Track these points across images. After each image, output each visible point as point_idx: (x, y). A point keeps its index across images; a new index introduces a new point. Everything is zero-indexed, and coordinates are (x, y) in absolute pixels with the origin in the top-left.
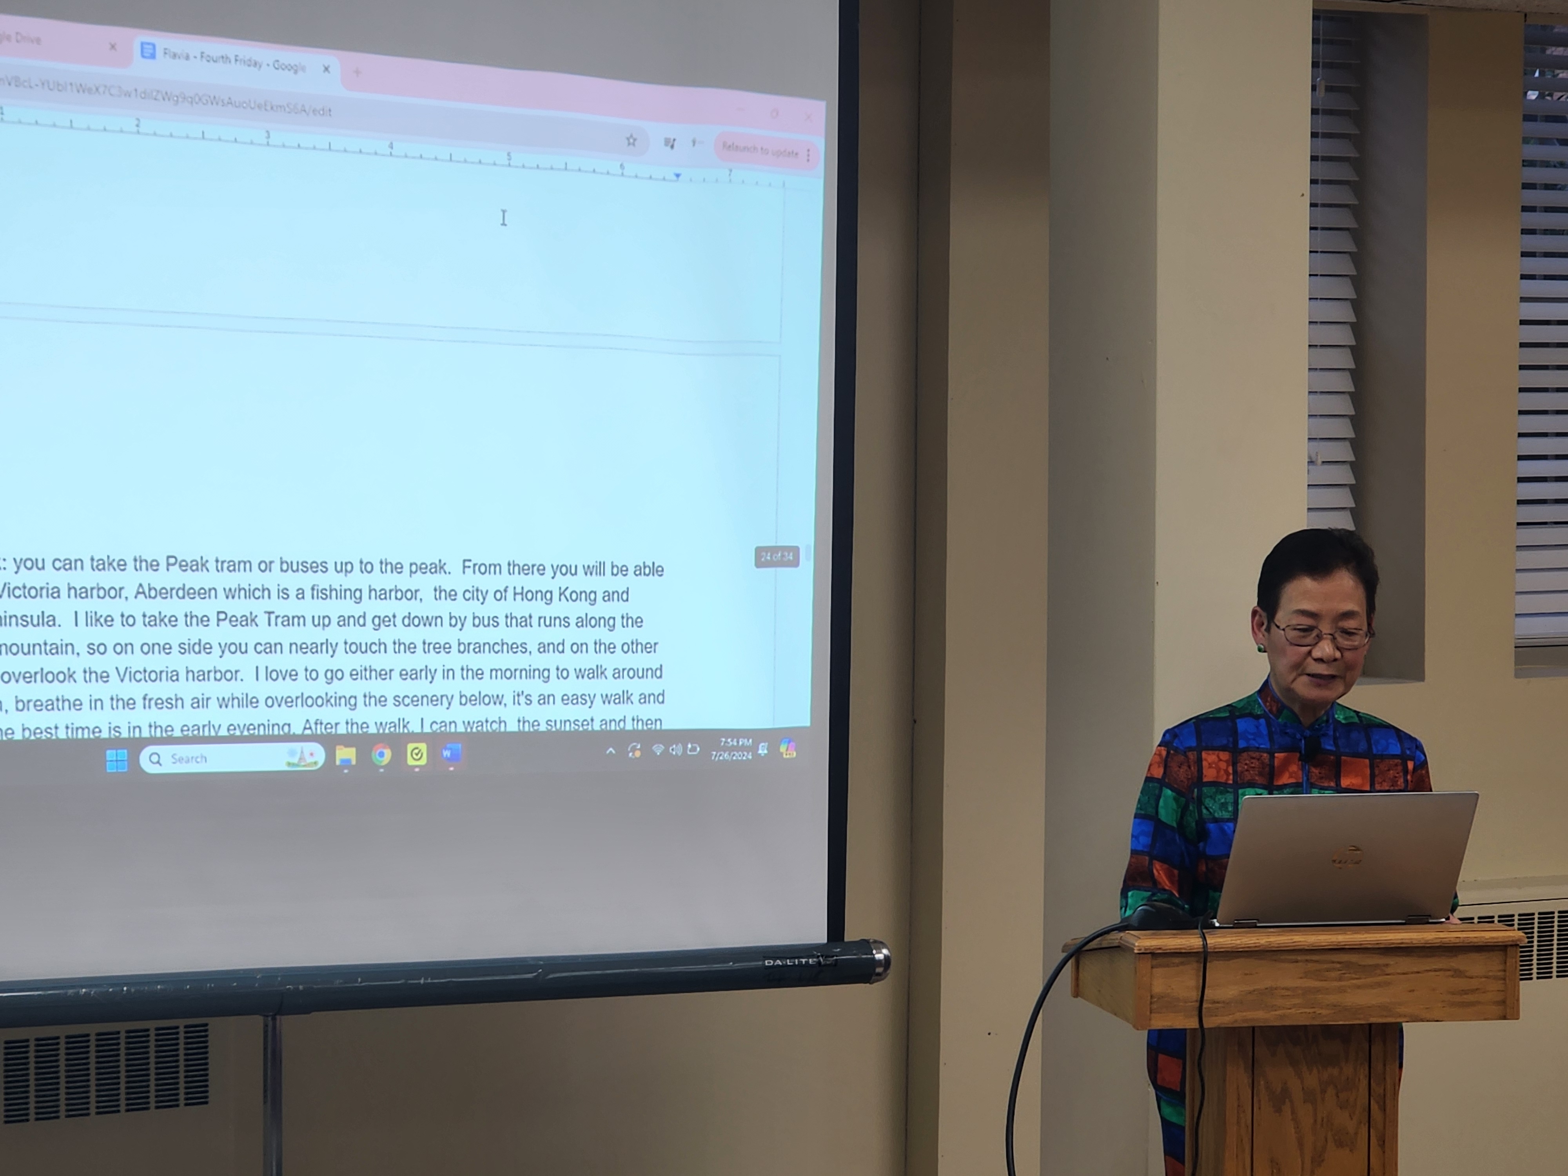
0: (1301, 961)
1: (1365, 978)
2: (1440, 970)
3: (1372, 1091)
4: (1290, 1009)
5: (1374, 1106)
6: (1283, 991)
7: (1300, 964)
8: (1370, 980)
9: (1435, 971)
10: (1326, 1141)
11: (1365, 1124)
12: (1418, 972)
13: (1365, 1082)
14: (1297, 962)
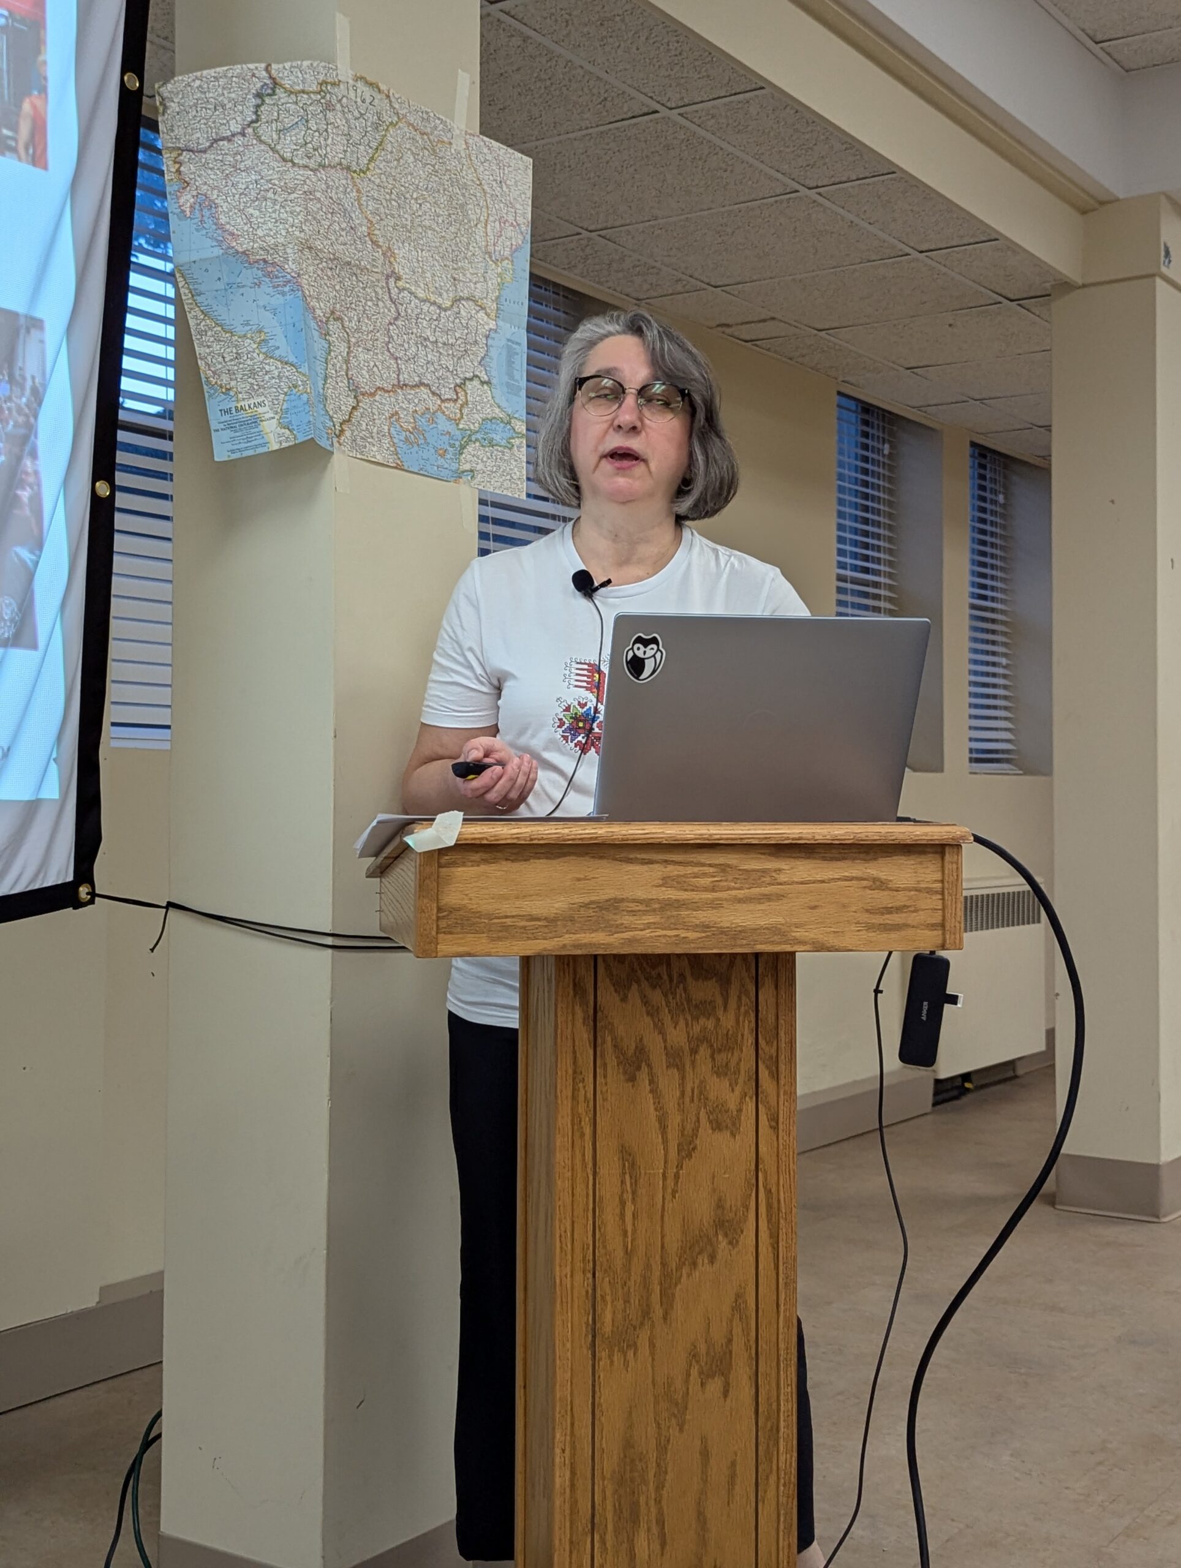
0: (657, 862)
1: (750, 888)
2: (852, 879)
3: (760, 1051)
4: (642, 930)
5: (764, 1073)
6: (631, 905)
7: (656, 866)
8: (756, 891)
9: (846, 880)
10: (698, 1121)
11: (751, 1098)
12: (823, 882)
13: (750, 1040)
14: (651, 862)
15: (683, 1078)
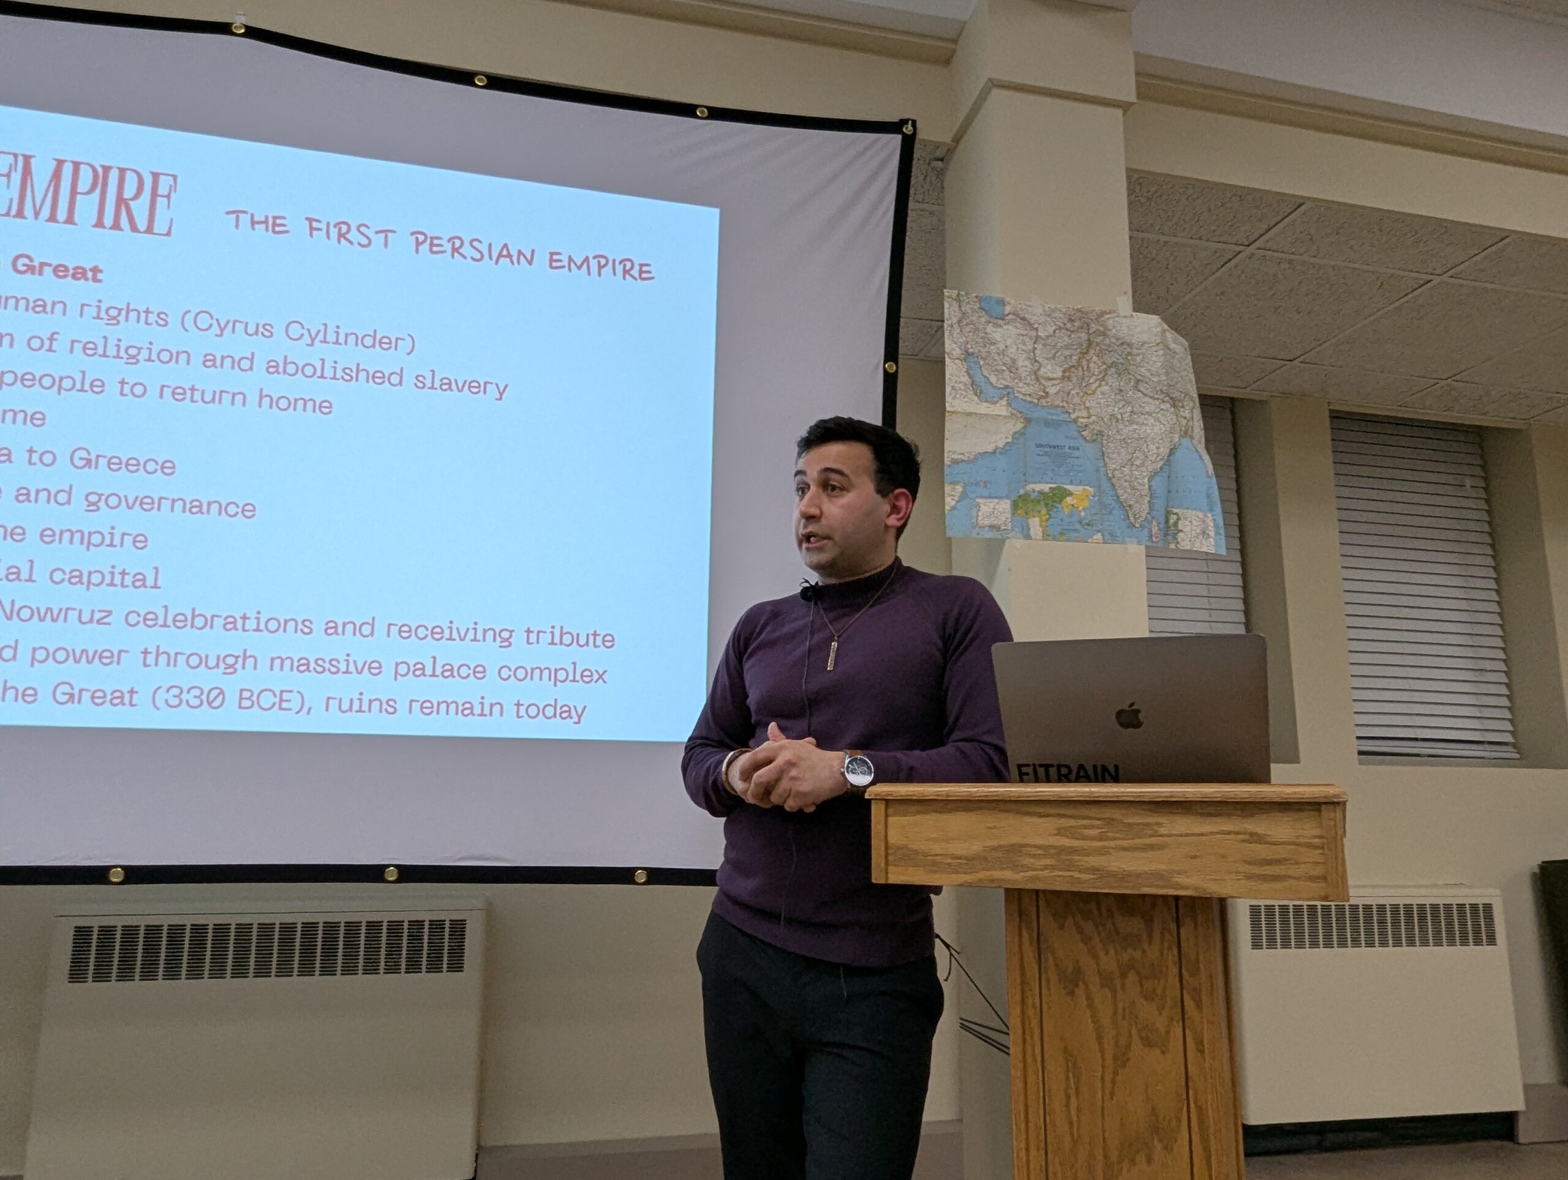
0: (1052, 815)
1: (1133, 839)
3: (1184, 982)
5: (1189, 1003)
6: (1031, 849)
7: (1051, 818)
8: (1138, 841)
9: (1224, 834)
10: (1131, 1037)
11: (1178, 1022)
12: (1202, 834)
13: (1175, 971)
14: (1047, 815)
15: (1114, 997)
